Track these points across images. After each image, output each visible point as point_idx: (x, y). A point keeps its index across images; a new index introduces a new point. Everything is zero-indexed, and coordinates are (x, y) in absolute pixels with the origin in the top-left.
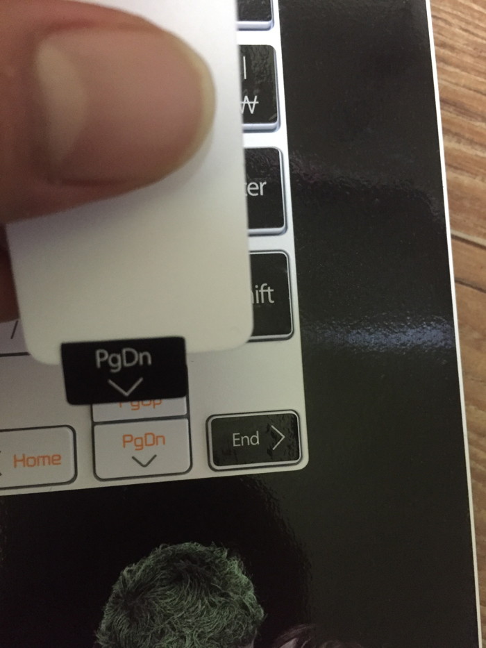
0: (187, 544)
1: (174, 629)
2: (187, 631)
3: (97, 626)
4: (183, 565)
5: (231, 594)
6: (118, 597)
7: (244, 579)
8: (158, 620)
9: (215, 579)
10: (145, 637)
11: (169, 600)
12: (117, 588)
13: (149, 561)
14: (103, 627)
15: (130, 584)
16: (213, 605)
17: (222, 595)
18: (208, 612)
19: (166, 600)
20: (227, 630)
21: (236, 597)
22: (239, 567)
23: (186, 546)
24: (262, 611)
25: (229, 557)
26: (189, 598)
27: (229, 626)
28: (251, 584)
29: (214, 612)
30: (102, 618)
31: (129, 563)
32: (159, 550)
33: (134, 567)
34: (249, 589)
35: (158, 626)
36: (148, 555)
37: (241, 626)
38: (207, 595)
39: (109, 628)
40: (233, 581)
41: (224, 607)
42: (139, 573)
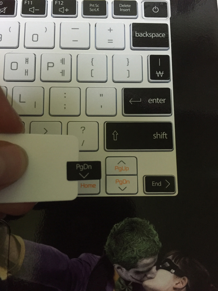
0: (136, 218)
1: (130, 247)
2: (135, 249)
3: (105, 244)
4: (134, 225)
5: (150, 237)
6: (112, 234)
7: (155, 232)
9: (145, 231)
10: (120, 249)
11: (129, 237)
12: (112, 231)
13: (123, 223)
14: (107, 244)
15: (116, 230)
16: (144, 240)
17: (147, 237)
18: (142, 243)
20: (149, 249)
21: (152, 238)
22: (153, 227)
24: (161, 244)
25: (150, 224)
26: (136, 237)
27: (149, 248)
28: (157, 234)
29: (144, 242)
30: (106, 241)
31: (116, 223)
32: (126, 219)
33: (118, 224)
34: (156, 236)
36: (122, 220)
37: (153, 248)
38: (142, 236)
39: (109, 245)
40: (151, 232)
41: (148, 241)
42: (119, 227)
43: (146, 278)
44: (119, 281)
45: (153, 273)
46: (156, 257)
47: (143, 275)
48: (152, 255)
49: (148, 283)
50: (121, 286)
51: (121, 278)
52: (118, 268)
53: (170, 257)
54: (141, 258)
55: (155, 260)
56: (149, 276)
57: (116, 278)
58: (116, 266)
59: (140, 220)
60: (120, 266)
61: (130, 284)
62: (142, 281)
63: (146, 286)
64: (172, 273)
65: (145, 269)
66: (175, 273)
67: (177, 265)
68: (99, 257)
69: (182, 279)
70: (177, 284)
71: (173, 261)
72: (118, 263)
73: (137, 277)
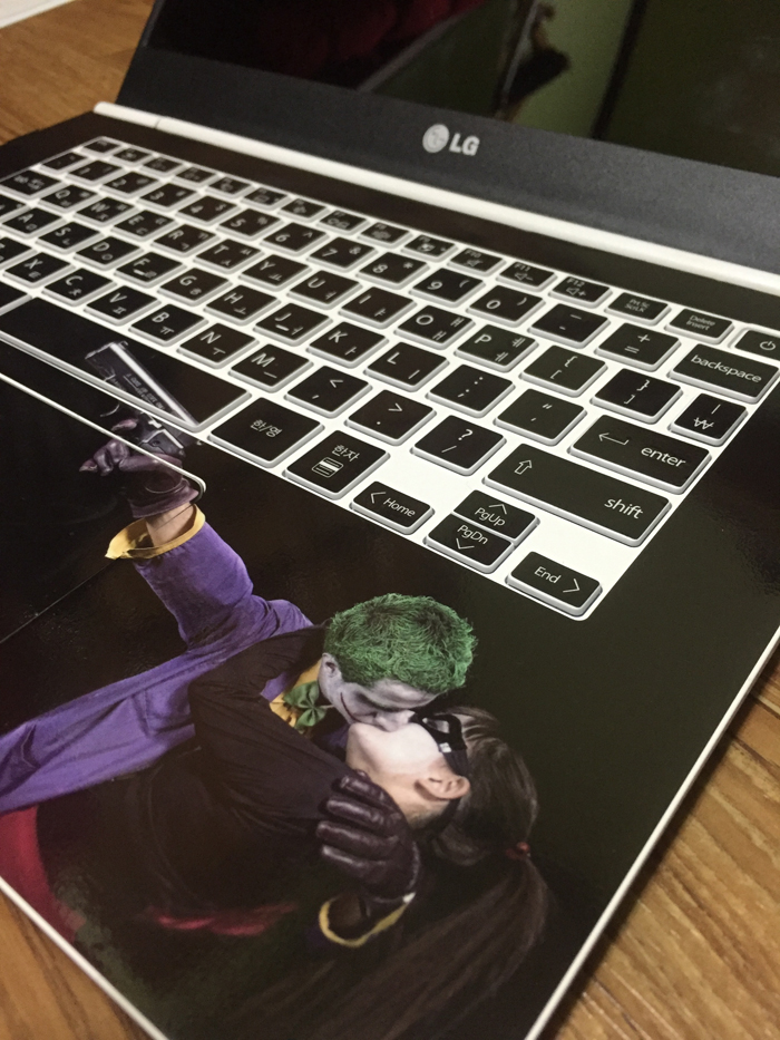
0: (448, 608)
1: (389, 646)
2: (397, 654)
3: (343, 610)
4: (433, 616)
5: (450, 655)
6: (372, 604)
7: (469, 653)
8: (384, 634)
9: (448, 639)
10: (365, 637)
11: (403, 629)
12: (377, 600)
13: (413, 600)
14: (346, 613)
15: (387, 603)
16: (431, 652)
17: (443, 651)
19: (401, 627)
20: (426, 674)
21: (452, 659)
22: (473, 644)
23: (445, 608)
25: (471, 633)
26: (418, 637)
27: (430, 672)
30: (350, 607)
31: (398, 592)
35: (379, 638)
36: (415, 596)
37: (438, 679)
38: (432, 644)
39: (348, 617)
41: (438, 658)
43: (370, 719)
44: (309, 687)
45: (394, 721)
46: (432, 698)
47: (368, 709)
48: (424, 688)
49: (365, 733)
50: (303, 698)
51: (318, 683)
52: (329, 664)
53: (463, 719)
54: (395, 677)
55: (423, 700)
56: (382, 720)
57: (308, 677)
58: (328, 658)
59: (454, 615)
60: (336, 663)
61: (325, 707)
62: (355, 719)
63: (356, 735)
64: (440, 750)
65: (385, 703)
66: (446, 755)
67: (467, 744)
68: (309, 623)
69: (454, 778)
70: (432, 780)
71: (464, 730)
72: (338, 657)
73: (354, 707)
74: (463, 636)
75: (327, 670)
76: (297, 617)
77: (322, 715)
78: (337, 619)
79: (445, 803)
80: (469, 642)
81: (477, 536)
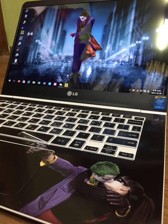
1: (103, 170)
2: (106, 171)
4: (109, 164)
7: (118, 168)
8: (101, 168)
9: (113, 167)
10: (98, 169)
12: (97, 163)
13: (104, 162)
14: (93, 166)
15: (99, 163)
16: (111, 169)
17: (113, 169)
19: (104, 167)
21: (115, 170)
23: (110, 162)
24: (119, 173)
25: (116, 165)
26: (108, 168)
27: (113, 172)
33: (101, 162)
34: (118, 170)
35: (101, 169)
36: (103, 161)
37: (115, 173)
39: (93, 167)
41: (113, 170)
43: (107, 181)
44: (93, 179)
45: (111, 181)
46: (115, 176)
47: (105, 180)
48: (113, 175)
49: (107, 184)
50: (92, 181)
51: (94, 178)
52: (94, 175)
53: (123, 178)
54: (107, 174)
55: (114, 177)
56: (109, 181)
57: (92, 177)
58: (93, 174)
59: (112, 163)
60: (96, 174)
61: (98, 181)
62: (104, 182)
63: (105, 184)
64: (122, 184)
65: (108, 178)
66: (123, 184)
67: (126, 182)
68: (87, 169)
69: (127, 187)
70: (123, 188)
71: (124, 180)
72: (95, 173)
73: (103, 180)
74: (115, 166)
75: (95, 176)
76: (84, 168)
77: (98, 183)
78: (92, 167)
79: (127, 191)
80: (117, 167)
81: (109, 151)
